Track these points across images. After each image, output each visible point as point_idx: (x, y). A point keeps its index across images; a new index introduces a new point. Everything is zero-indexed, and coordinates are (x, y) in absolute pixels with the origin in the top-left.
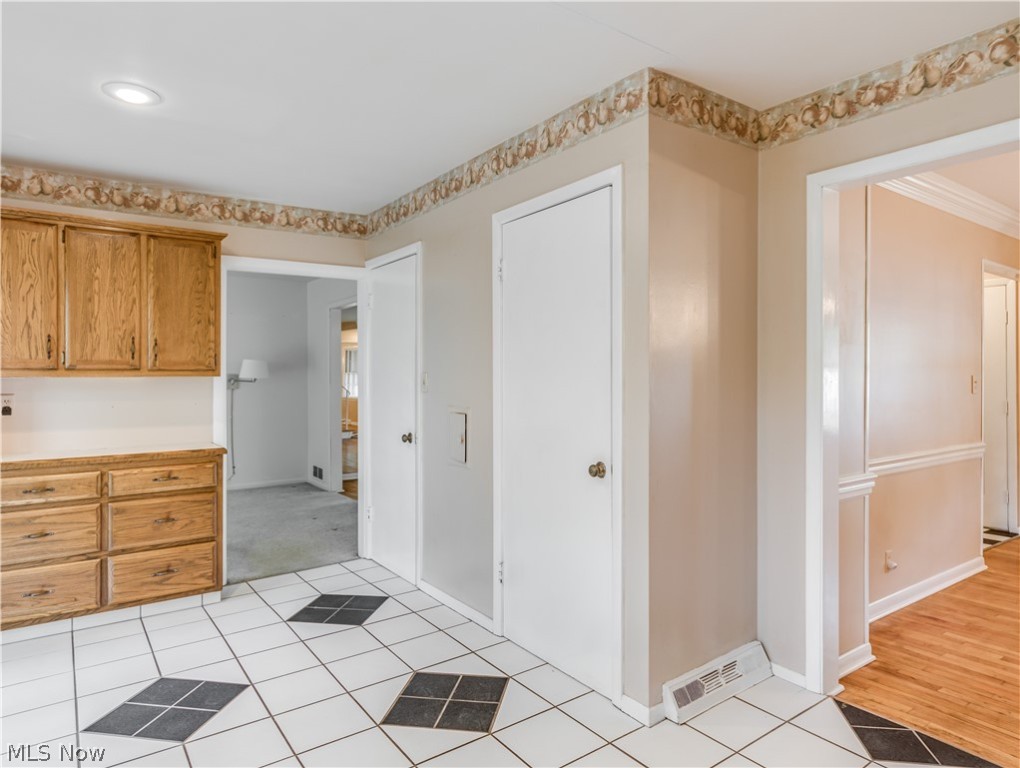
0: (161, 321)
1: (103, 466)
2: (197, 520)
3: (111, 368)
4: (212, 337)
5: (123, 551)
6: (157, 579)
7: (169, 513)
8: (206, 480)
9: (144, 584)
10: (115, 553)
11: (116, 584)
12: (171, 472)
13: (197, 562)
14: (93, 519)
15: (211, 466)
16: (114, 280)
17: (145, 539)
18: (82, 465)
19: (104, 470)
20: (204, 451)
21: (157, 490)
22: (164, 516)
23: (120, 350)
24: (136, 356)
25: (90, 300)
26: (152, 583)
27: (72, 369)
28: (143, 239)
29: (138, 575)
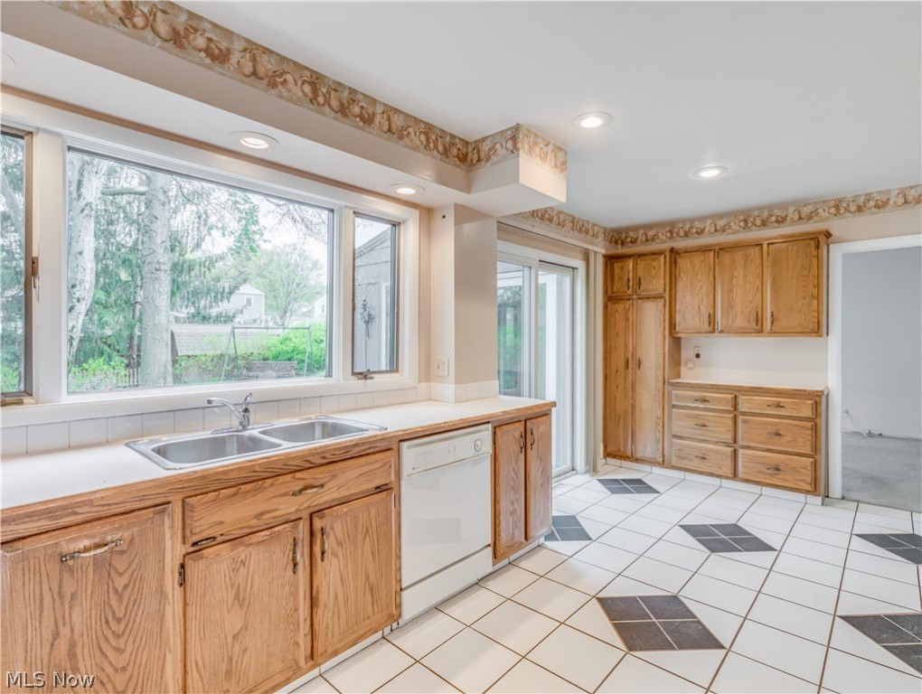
0: (775, 300)
1: (736, 393)
2: (799, 439)
3: (742, 332)
4: (816, 308)
5: (748, 448)
6: (768, 471)
7: (778, 430)
8: (807, 412)
9: (761, 472)
10: (744, 447)
11: (743, 466)
12: (779, 402)
13: (799, 469)
14: (730, 423)
15: (811, 402)
16: (745, 276)
17: (761, 443)
18: (724, 389)
19: (737, 394)
20: (805, 391)
21: (769, 412)
22: (775, 431)
23: (749, 321)
24: (759, 323)
25: (731, 290)
26: (766, 473)
27: (721, 332)
28: (765, 247)
29: (757, 466)
